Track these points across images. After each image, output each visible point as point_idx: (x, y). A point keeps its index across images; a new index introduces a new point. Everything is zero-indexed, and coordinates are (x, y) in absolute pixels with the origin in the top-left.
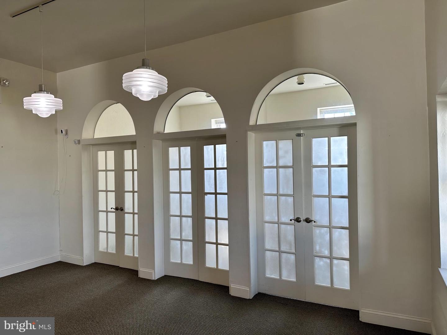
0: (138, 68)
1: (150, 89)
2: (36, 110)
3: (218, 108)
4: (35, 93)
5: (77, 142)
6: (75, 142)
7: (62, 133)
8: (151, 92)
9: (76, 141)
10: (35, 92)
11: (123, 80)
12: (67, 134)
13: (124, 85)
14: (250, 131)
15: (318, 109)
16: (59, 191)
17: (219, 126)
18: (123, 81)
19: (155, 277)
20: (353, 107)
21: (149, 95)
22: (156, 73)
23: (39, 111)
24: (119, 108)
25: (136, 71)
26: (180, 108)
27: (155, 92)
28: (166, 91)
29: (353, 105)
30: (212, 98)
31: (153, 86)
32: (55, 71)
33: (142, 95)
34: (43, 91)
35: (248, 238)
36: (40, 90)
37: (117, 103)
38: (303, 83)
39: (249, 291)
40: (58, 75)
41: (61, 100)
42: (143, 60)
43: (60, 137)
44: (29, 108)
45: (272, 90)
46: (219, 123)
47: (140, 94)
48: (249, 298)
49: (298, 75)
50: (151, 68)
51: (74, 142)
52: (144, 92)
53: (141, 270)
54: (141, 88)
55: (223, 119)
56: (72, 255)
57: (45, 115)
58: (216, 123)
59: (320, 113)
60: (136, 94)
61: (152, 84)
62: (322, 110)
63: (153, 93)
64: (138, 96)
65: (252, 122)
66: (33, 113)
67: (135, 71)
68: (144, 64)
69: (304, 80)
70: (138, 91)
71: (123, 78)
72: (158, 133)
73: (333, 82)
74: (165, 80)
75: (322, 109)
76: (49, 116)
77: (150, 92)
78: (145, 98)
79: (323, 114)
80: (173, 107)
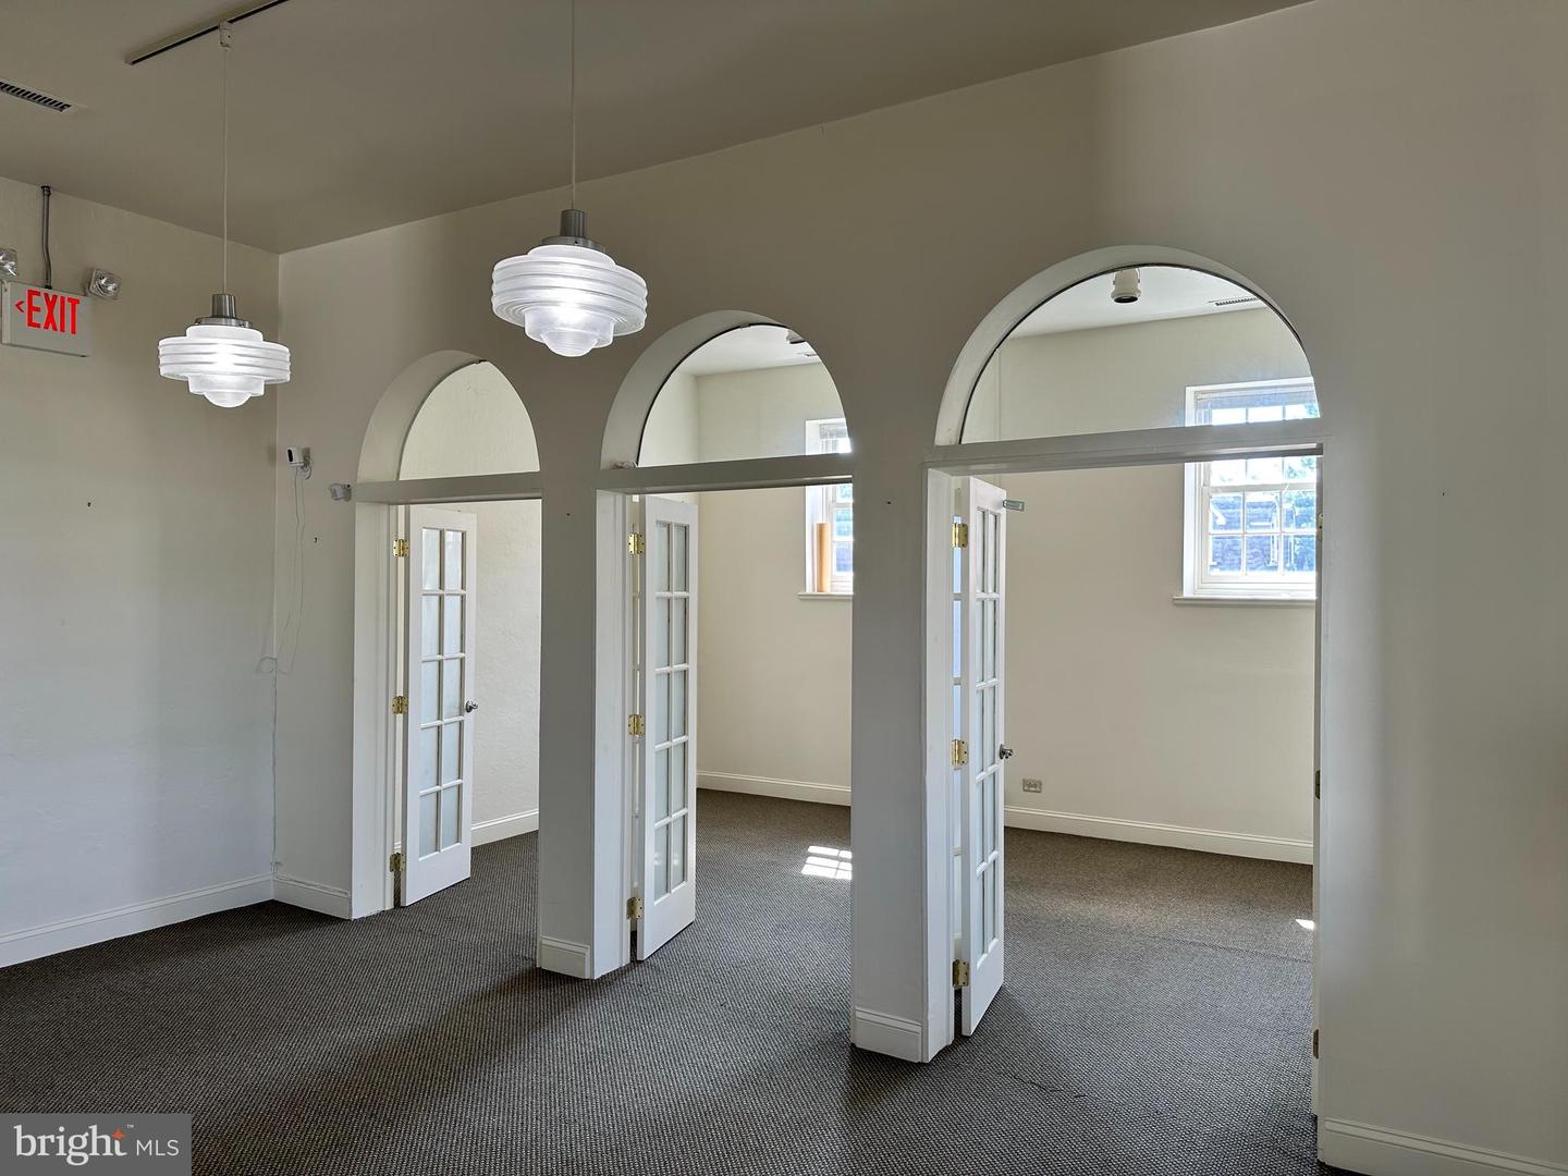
0: (544, 243)
1: (583, 316)
2: (202, 382)
3: (824, 384)
4: (200, 323)
5: (340, 493)
6: (334, 493)
7: (291, 459)
8: (590, 326)
9: (337, 488)
10: (198, 322)
11: (494, 285)
12: (306, 462)
13: (496, 302)
14: (936, 465)
15: (1190, 391)
16: (275, 660)
17: (830, 446)
18: (495, 288)
19: (593, 972)
20: (1310, 385)
21: (584, 338)
22: (608, 262)
23: (210, 385)
24: (487, 376)
25: (540, 253)
26: (699, 379)
27: (605, 328)
28: (643, 325)
29: (1310, 380)
30: (806, 347)
31: (596, 306)
32: (275, 248)
33: (557, 336)
34: (226, 317)
35: (921, 846)
36: (217, 315)
37: (480, 361)
38: (1133, 299)
39: (920, 1036)
40: (283, 259)
41: (287, 350)
42: (565, 214)
43: (284, 472)
44: (178, 376)
45: (1019, 323)
46: (831, 435)
47: (550, 335)
48: (920, 1060)
49: (1113, 271)
50: (590, 242)
51: (328, 492)
52: (562, 325)
53: (544, 942)
54: (554, 311)
55: (844, 420)
56: (313, 883)
57: (229, 400)
58: (823, 435)
59: (1197, 406)
60: (538, 332)
61: (590, 299)
62: (1204, 396)
63: (595, 329)
64: (545, 340)
65: (944, 435)
66: (191, 391)
67: (538, 254)
68: (569, 230)
69: (1139, 287)
70: (546, 323)
71: (495, 276)
72: (617, 467)
73: (1240, 297)
74: (637, 287)
75: (1203, 392)
76: (243, 402)
77: (584, 328)
78: (569, 349)
79: (1206, 407)
80: (668, 378)
